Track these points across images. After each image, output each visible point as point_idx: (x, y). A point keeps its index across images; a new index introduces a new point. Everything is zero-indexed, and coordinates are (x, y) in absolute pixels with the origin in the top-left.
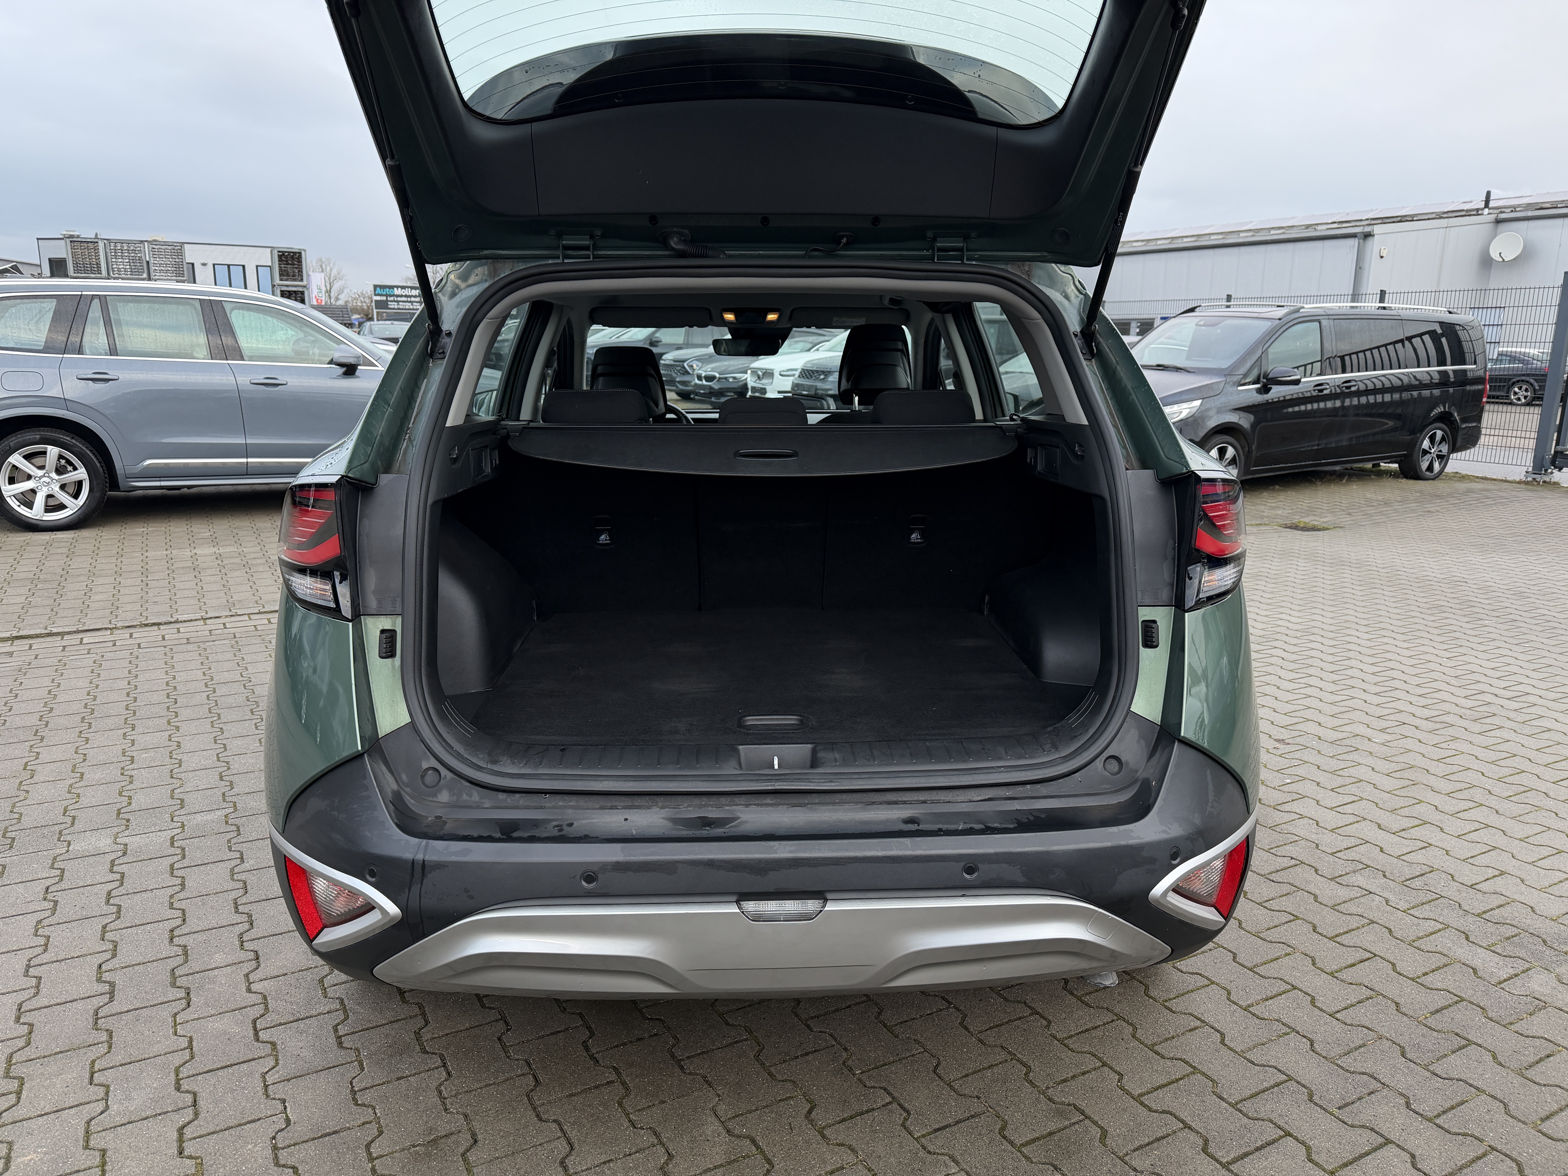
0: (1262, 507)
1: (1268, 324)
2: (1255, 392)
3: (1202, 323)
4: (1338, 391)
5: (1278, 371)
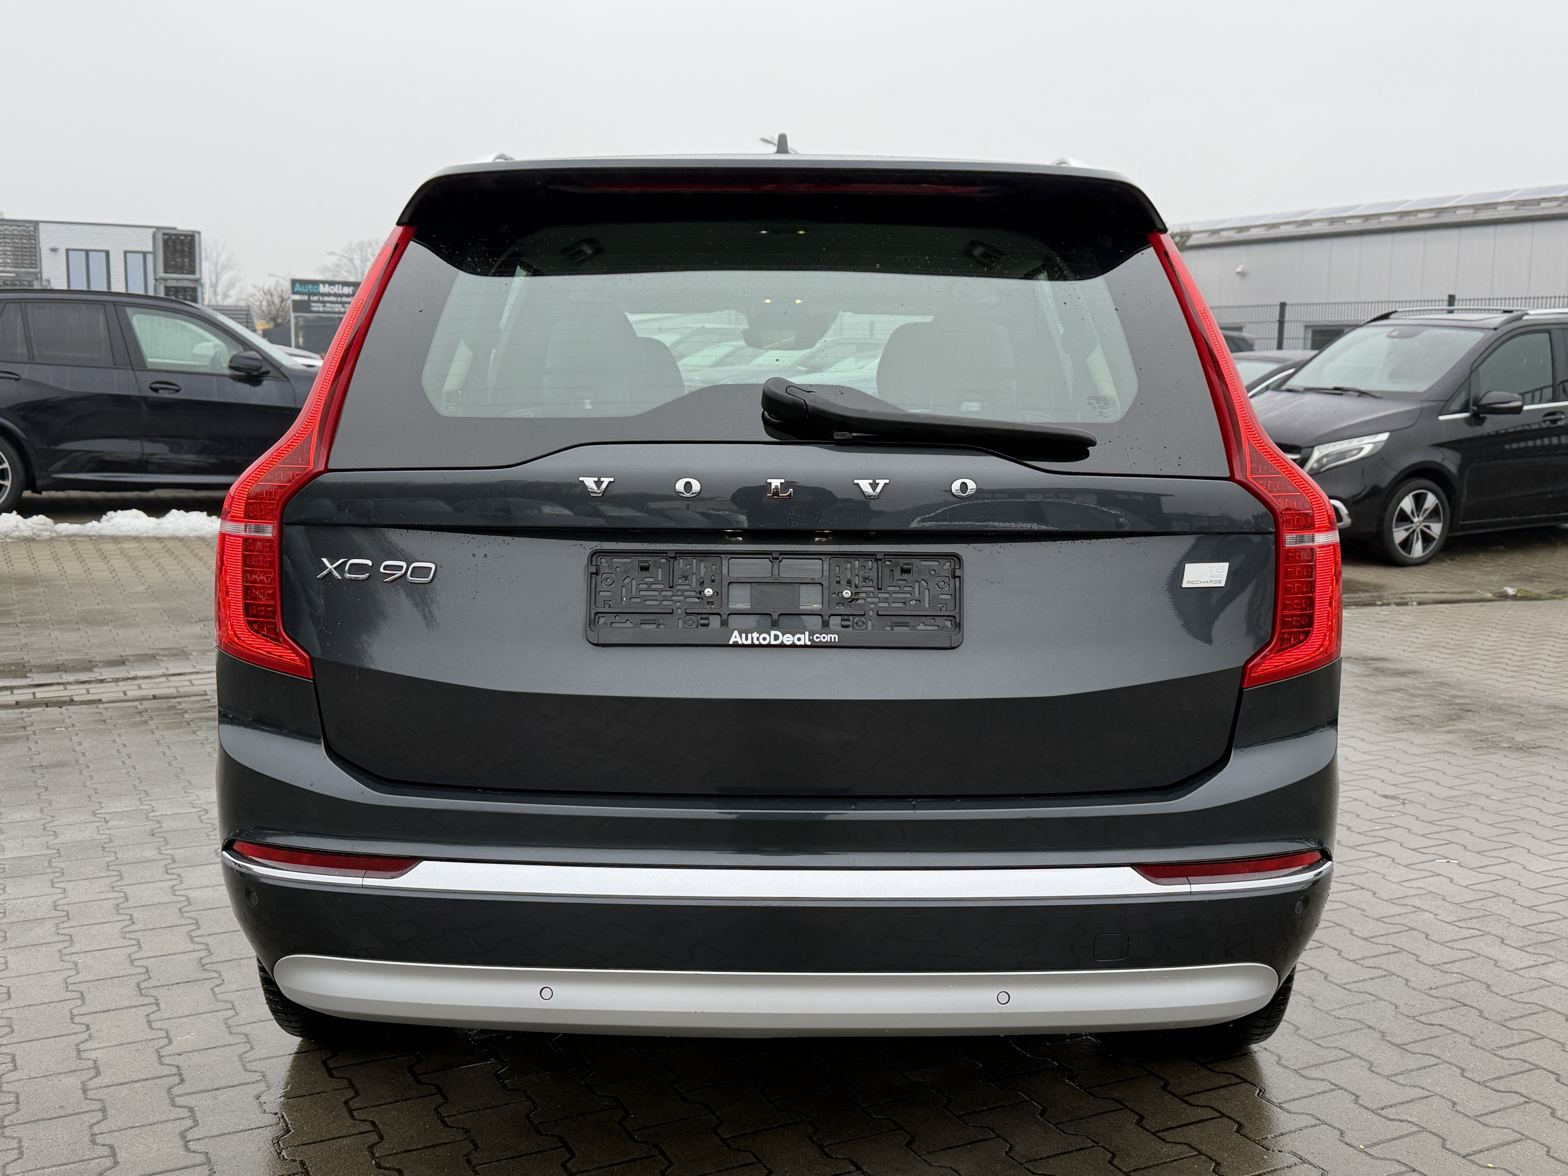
2: (1463, 423)
3: (1394, 334)
5: (1493, 396)
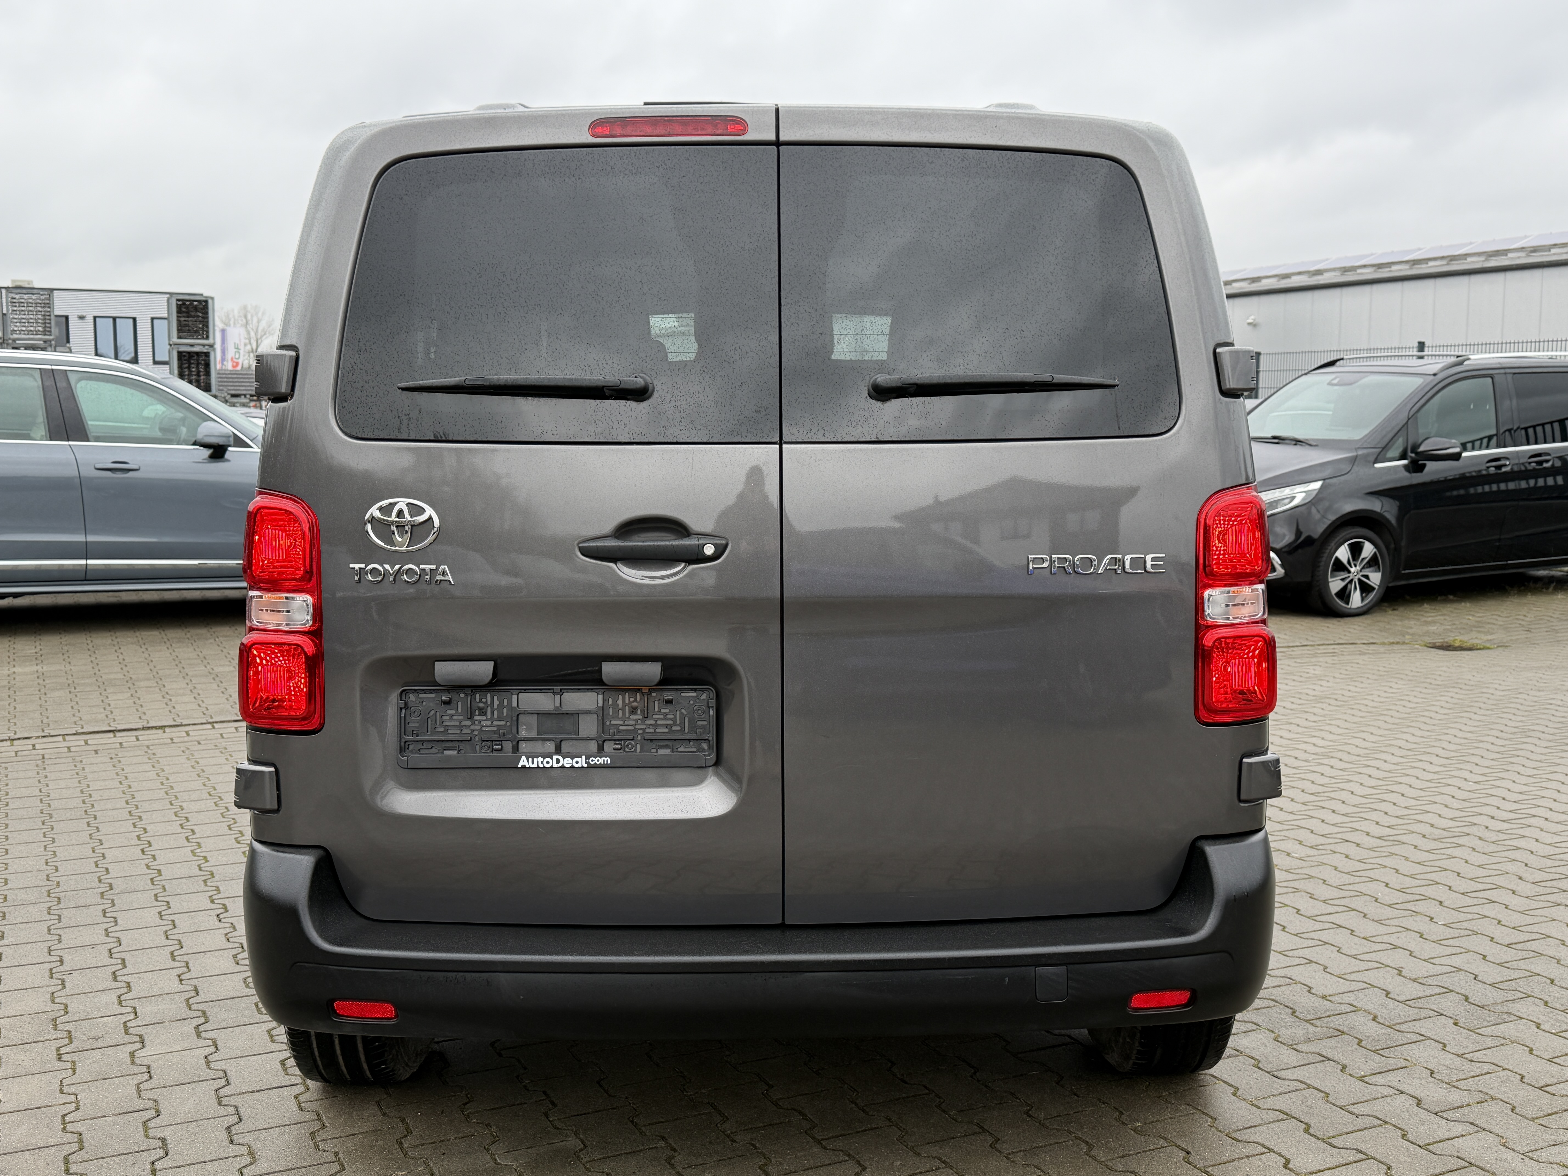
0: (1412, 622)
1: (1418, 381)
2: (1403, 469)
4: (1523, 468)
5: (1432, 443)
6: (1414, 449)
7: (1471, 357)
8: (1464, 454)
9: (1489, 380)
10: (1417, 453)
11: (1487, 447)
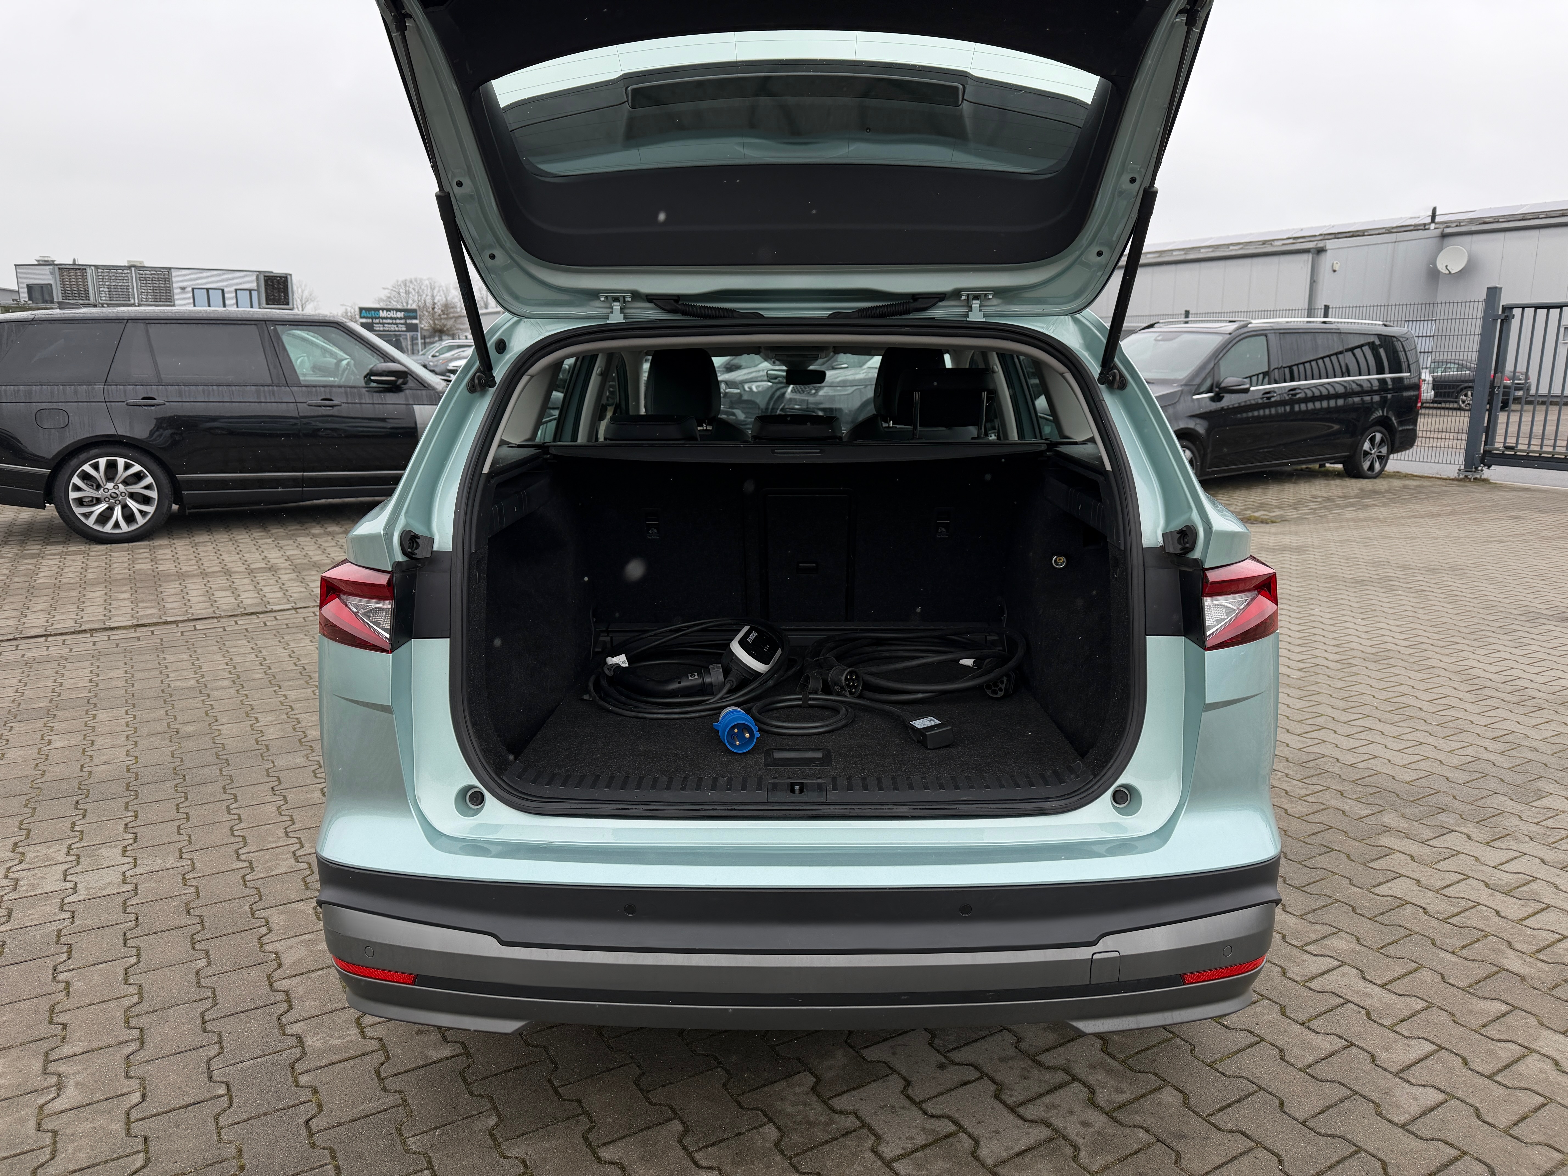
1: (1221, 339)
2: (1208, 400)
3: (1160, 338)
4: (1284, 398)
5: (1230, 381)
6: (1218, 385)
7: (1253, 321)
8: (1252, 389)
9: (1264, 338)
10: (1220, 389)
11: (1262, 384)
